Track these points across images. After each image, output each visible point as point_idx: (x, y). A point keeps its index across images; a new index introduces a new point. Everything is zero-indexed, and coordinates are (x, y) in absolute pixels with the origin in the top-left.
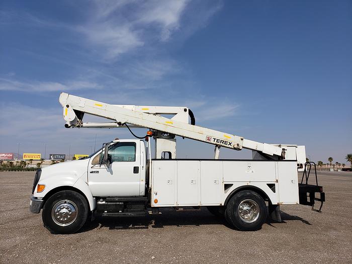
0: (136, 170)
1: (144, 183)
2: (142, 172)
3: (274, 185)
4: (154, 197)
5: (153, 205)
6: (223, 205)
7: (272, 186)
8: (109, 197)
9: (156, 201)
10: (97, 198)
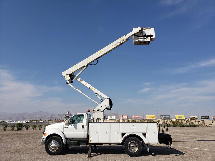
0: (83, 127)
1: (86, 133)
2: (86, 128)
3: (145, 134)
4: (90, 139)
5: (90, 142)
6: (121, 143)
7: (144, 135)
8: (72, 139)
9: (91, 141)
10: (67, 139)
